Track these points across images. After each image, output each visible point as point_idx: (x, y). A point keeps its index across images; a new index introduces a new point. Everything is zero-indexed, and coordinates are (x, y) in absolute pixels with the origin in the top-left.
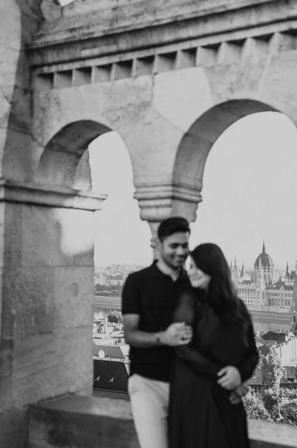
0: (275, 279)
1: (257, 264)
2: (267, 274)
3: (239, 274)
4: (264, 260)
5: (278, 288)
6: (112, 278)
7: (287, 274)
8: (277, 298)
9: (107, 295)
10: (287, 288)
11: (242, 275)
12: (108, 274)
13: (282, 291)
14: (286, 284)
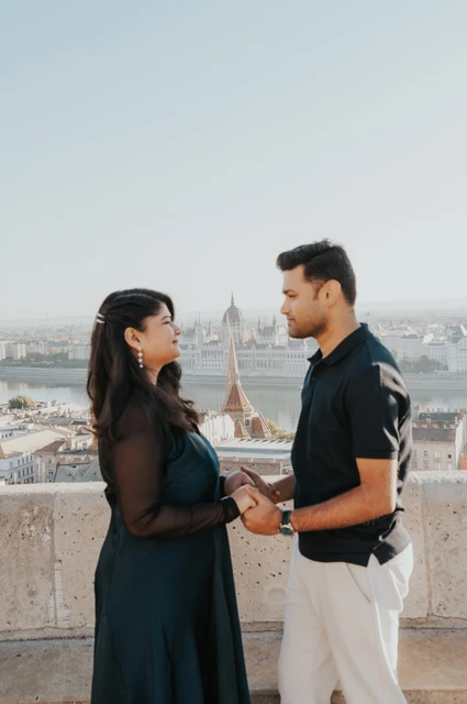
0: (246, 337)
1: (225, 320)
2: (237, 332)
3: (204, 333)
4: (233, 314)
5: (249, 347)
6: (54, 344)
7: (259, 330)
8: (248, 359)
9: (46, 366)
10: (258, 347)
11: (208, 334)
12: (50, 339)
13: (253, 351)
14: (258, 342)
